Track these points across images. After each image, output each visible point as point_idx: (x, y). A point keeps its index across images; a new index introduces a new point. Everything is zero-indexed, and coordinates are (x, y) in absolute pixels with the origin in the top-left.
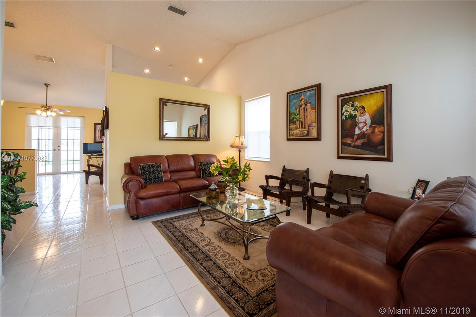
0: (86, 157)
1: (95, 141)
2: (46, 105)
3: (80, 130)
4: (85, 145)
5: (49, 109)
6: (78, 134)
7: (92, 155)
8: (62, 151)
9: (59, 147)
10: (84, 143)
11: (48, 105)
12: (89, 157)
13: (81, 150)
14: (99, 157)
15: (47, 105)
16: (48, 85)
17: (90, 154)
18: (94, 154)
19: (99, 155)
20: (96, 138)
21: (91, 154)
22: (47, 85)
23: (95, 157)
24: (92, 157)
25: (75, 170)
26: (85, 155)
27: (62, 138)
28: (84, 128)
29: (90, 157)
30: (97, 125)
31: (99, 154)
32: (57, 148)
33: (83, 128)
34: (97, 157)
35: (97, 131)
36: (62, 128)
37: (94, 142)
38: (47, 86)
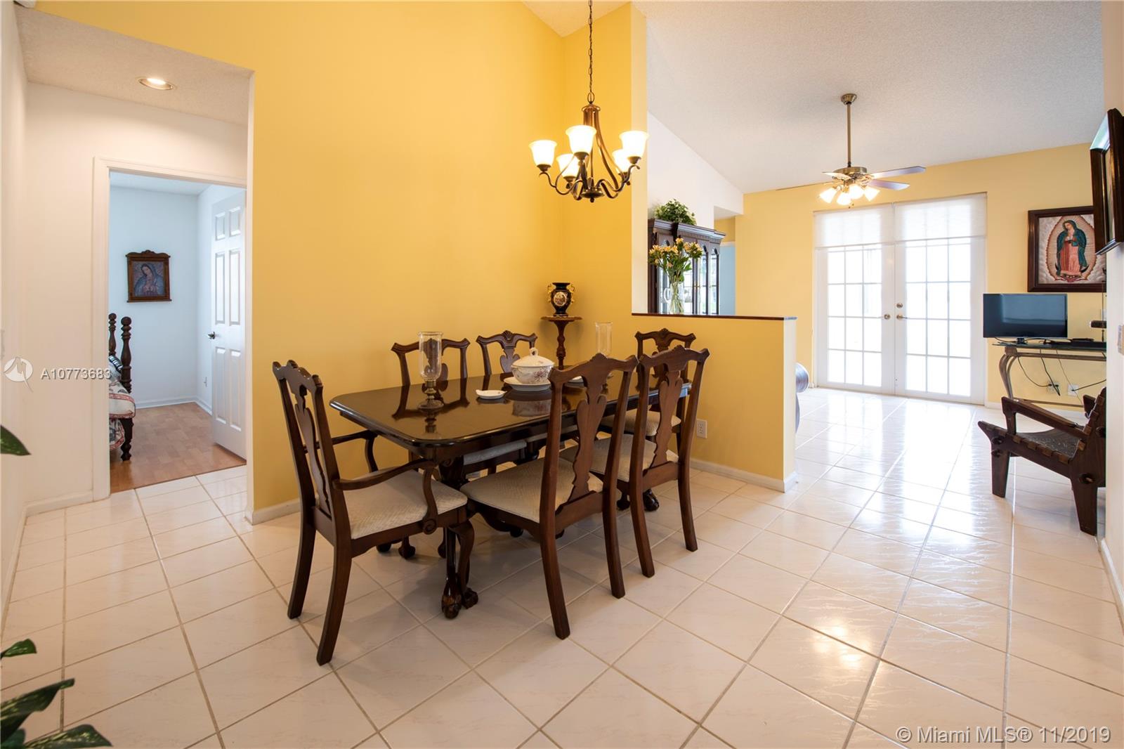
0: (994, 349)
1: (1035, 284)
2: (846, 166)
3: (971, 244)
4: (992, 303)
5: (856, 178)
6: (961, 261)
7: (1019, 342)
8: (908, 321)
9: (899, 306)
10: (987, 293)
11: (852, 166)
12: (1006, 351)
13: (973, 321)
14: (1053, 352)
15: (849, 166)
16: (852, 95)
17: (1011, 340)
18: (1031, 341)
19: (1055, 345)
20: (1040, 273)
21: (1015, 339)
22: (848, 100)
23: (1037, 351)
24: (1019, 350)
25: (952, 392)
26: (993, 340)
27: (908, 280)
28: (985, 237)
29: (1011, 352)
30: (1041, 219)
31: (1052, 343)
32: (894, 312)
33: (982, 238)
34: (1044, 351)
35: (1043, 244)
36: (908, 244)
37: (1031, 289)
38: (849, 103)
